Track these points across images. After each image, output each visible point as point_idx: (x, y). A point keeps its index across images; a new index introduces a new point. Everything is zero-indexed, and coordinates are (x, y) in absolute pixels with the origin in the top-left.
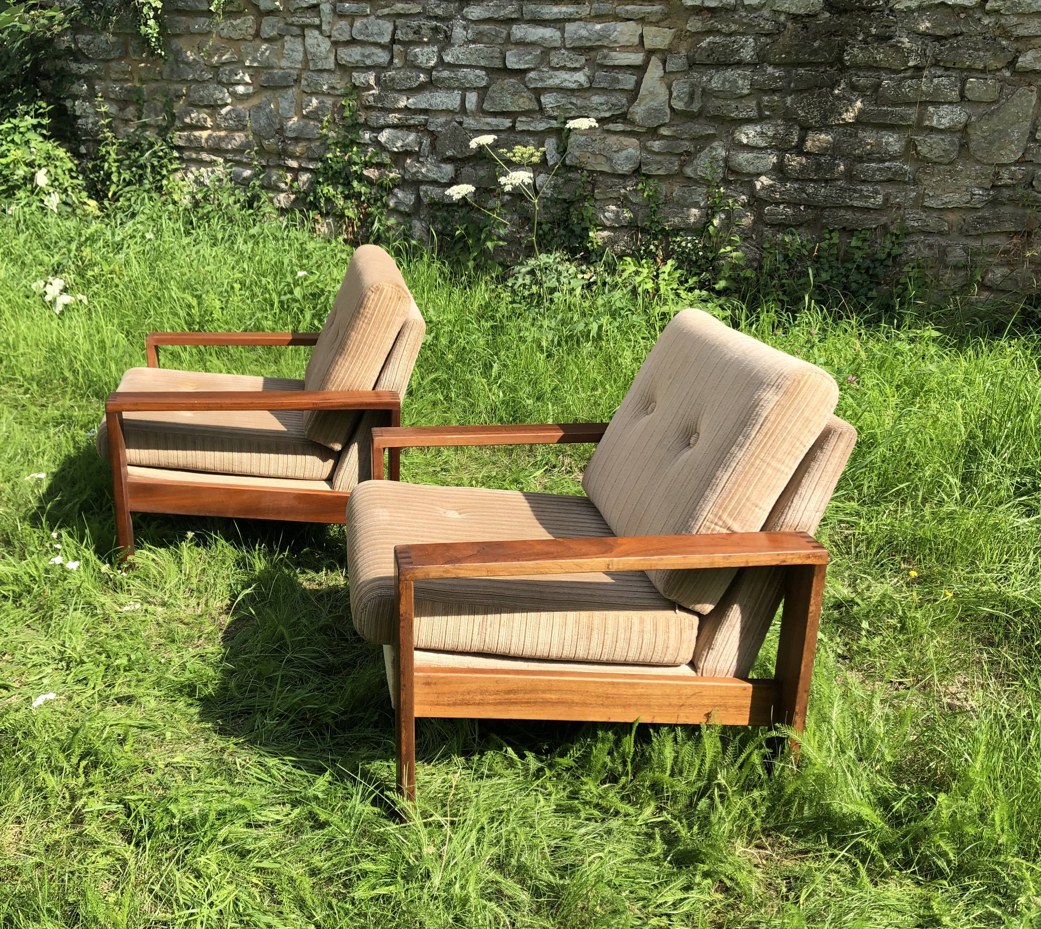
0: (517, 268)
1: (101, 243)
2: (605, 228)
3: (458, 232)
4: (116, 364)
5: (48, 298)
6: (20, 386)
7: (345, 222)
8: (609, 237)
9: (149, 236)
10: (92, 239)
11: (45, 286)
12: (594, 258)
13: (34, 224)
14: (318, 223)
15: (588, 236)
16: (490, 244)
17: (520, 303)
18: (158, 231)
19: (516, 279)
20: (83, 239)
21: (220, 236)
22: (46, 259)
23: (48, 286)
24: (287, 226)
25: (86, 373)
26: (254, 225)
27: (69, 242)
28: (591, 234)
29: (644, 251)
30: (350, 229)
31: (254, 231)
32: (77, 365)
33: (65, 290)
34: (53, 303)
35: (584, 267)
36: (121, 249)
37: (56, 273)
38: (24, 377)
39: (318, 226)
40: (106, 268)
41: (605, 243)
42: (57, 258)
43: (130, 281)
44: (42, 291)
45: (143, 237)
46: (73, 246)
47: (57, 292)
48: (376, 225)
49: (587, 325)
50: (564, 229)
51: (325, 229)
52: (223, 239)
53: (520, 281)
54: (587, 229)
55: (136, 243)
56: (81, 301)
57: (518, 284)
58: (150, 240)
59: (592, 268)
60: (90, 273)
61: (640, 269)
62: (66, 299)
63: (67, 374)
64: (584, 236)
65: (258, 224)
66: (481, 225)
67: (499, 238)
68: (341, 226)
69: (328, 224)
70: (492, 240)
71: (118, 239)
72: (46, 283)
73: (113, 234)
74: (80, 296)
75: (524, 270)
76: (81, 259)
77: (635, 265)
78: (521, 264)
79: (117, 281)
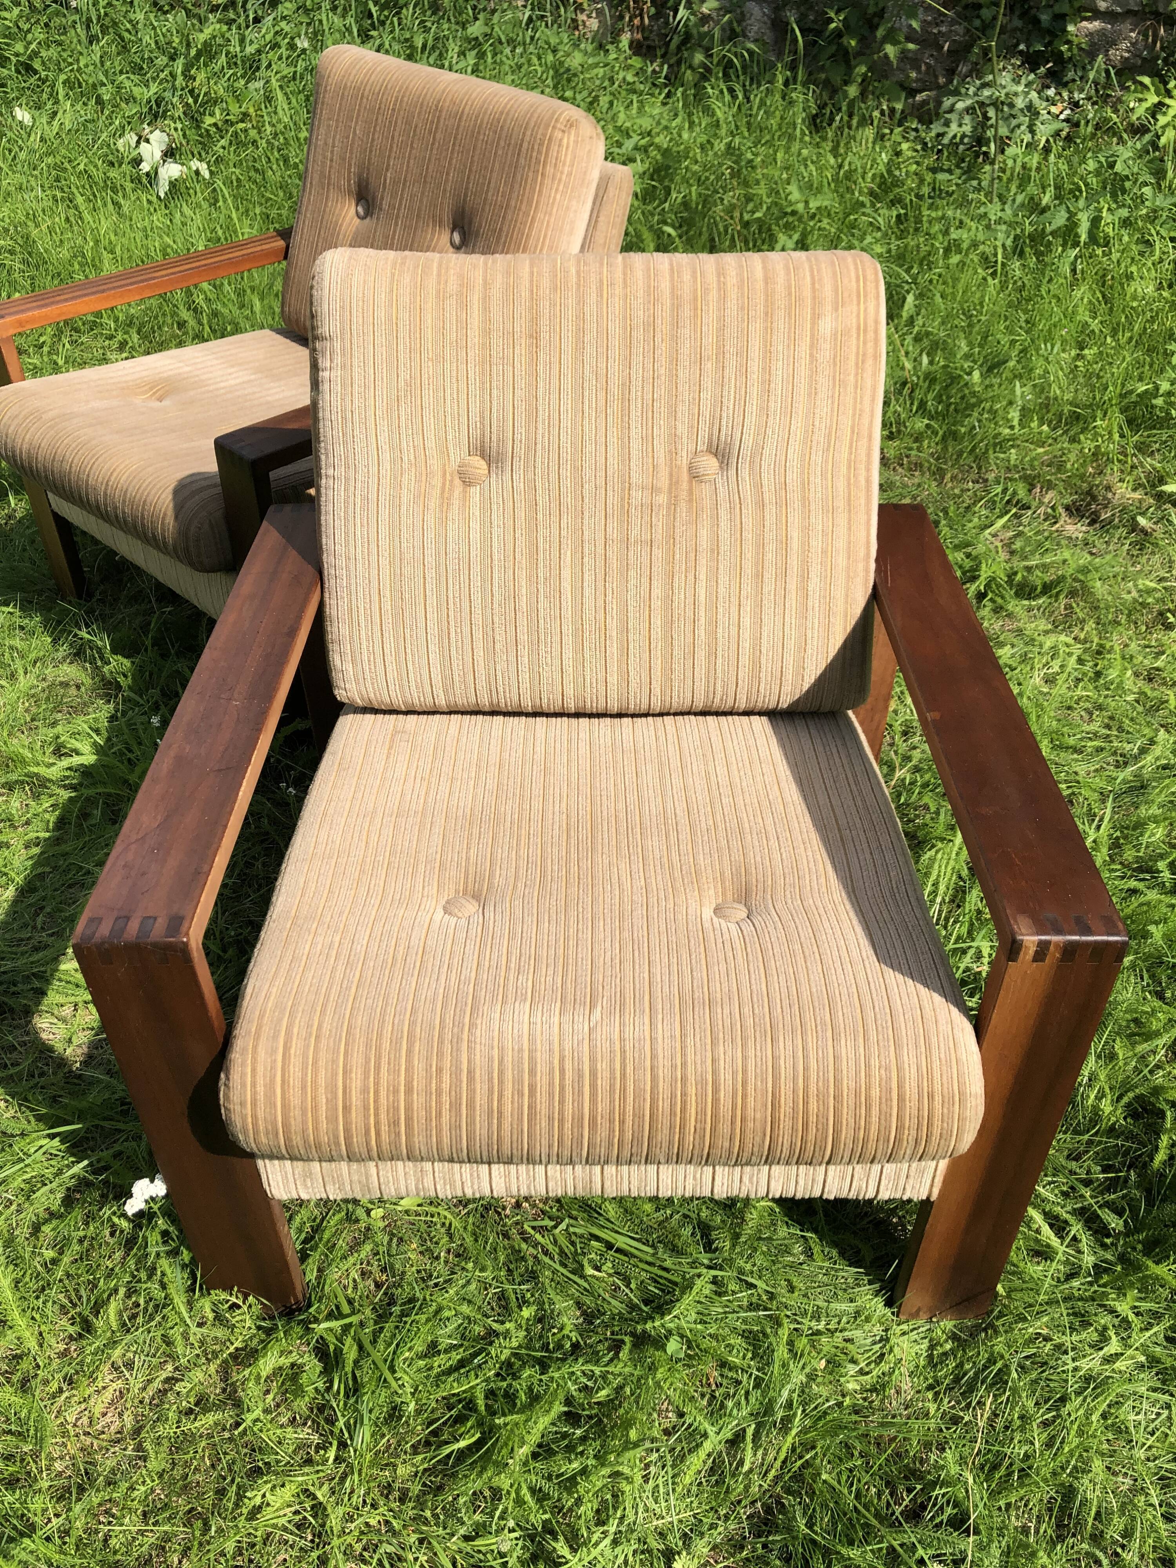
0: (947, 102)
1: (223, 60)
2: (1097, 14)
3: (833, 25)
4: (262, 299)
5: (145, 167)
6: (111, 337)
7: (628, 7)
8: (1101, 33)
9: (303, 43)
10: (208, 52)
11: (138, 143)
12: (1071, 75)
13: (115, 24)
14: (583, 11)
15: (1064, 31)
16: (890, 50)
17: (950, 171)
18: (315, 33)
19: (947, 124)
20: (193, 52)
21: (419, 42)
22: (137, 91)
23: (143, 145)
24: (530, 19)
25: (215, 314)
26: (476, 19)
27: (172, 58)
28: (1071, 28)
29: (1165, 60)
30: (637, 21)
31: (476, 29)
32: (200, 300)
33: (170, 153)
34: (152, 177)
35: (1051, 92)
36: (258, 68)
37: (156, 116)
38: (116, 320)
39: (582, 17)
40: (234, 108)
41: (1092, 44)
42: (154, 88)
43: (275, 135)
44: (134, 154)
45: (292, 46)
46: (179, 65)
47: (158, 155)
48: (682, 12)
49: (1071, 215)
50: (1021, 17)
51: (594, 24)
52: (424, 46)
53: (954, 128)
54: (1061, 19)
55: (280, 58)
56: (197, 172)
57: (951, 135)
58: (304, 51)
59: (1065, 95)
60: (209, 120)
61: (1167, 101)
62: (172, 171)
63: (185, 314)
64: (1056, 31)
65: (481, 16)
66: (871, 10)
67: (909, 39)
68: (621, 17)
69: (600, 13)
70: (895, 43)
71: (250, 50)
72: (140, 137)
73: (242, 41)
74: (195, 164)
75: (960, 105)
76: (191, 92)
77: (1158, 94)
78: (956, 93)
79: (253, 133)
